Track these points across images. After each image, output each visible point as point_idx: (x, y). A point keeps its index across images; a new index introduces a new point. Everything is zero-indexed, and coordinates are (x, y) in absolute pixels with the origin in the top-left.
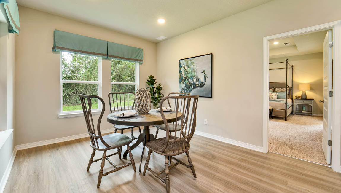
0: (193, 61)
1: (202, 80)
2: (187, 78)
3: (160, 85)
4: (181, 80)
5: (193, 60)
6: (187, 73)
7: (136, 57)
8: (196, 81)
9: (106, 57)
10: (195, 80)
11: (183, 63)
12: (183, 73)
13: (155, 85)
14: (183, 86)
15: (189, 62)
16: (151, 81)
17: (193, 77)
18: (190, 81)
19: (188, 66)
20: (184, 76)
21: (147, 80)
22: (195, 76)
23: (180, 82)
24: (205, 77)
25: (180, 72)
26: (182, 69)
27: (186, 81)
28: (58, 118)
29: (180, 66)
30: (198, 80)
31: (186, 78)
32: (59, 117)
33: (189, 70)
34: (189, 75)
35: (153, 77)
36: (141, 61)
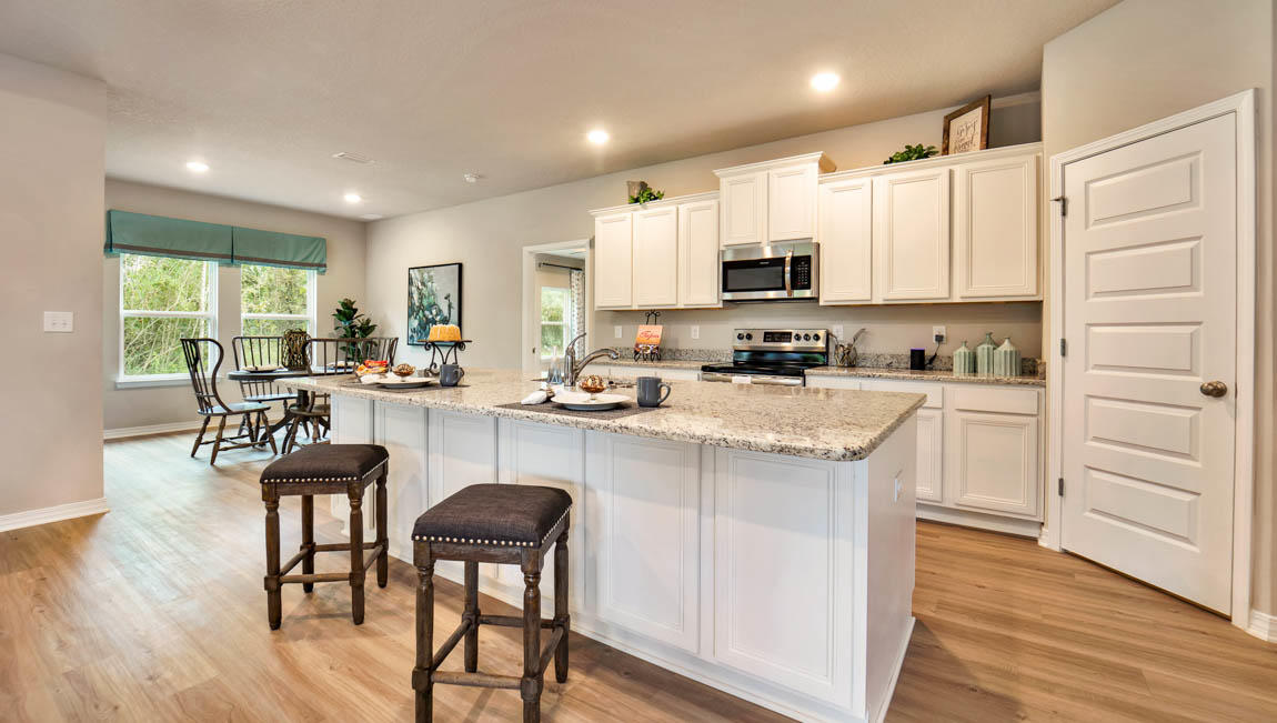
0: (432, 274)
1: (446, 313)
2: (421, 307)
3: (368, 321)
4: (412, 311)
5: (433, 272)
6: (421, 297)
7: (307, 258)
8: (437, 315)
9: (229, 261)
10: (434, 312)
11: (415, 274)
12: (416, 296)
13: (357, 322)
14: (415, 323)
15: (426, 276)
16: (347, 311)
17: (431, 306)
18: (427, 313)
19: (423, 284)
20: (417, 304)
21: (338, 310)
22: (435, 304)
23: (409, 316)
24: (450, 306)
25: (410, 295)
26: (414, 289)
27: (421, 314)
28: (116, 387)
29: (411, 282)
30: (440, 312)
31: (419, 307)
32: (119, 386)
33: (425, 291)
34: (425, 303)
35: (353, 303)
36: (320, 266)
